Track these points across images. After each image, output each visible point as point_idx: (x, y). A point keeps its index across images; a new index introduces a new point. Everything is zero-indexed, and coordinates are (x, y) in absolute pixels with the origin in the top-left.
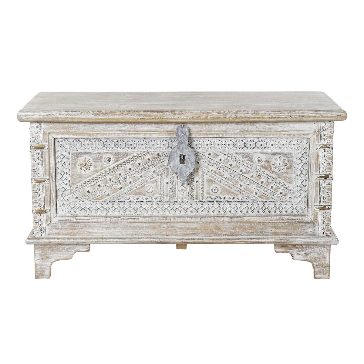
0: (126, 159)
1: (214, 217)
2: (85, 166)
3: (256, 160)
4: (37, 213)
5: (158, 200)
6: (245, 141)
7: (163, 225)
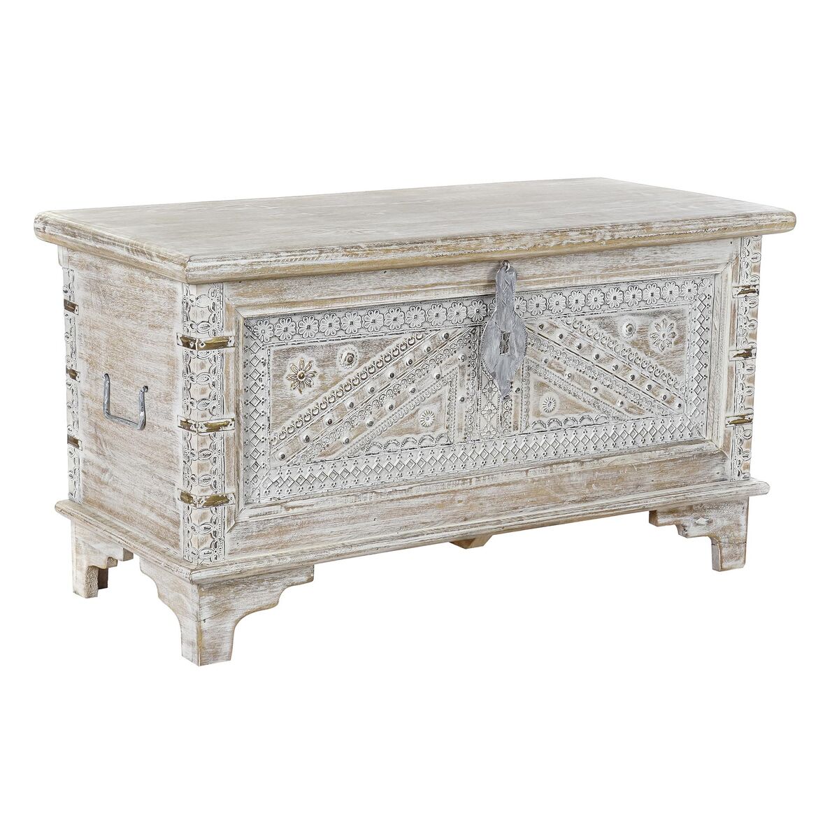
0: (384, 353)
1: (551, 465)
2: (301, 379)
3: (624, 330)
4: (207, 505)
5: (443, 441)
6: (605, 290)
7: (460, 497)
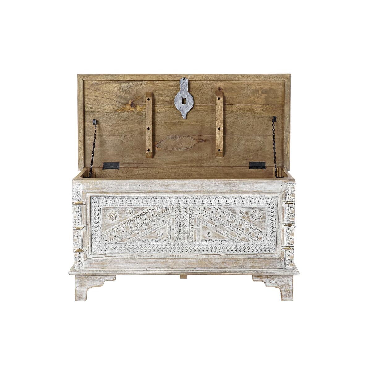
0: (143, 211)
1: (208, 255)
2: (112, 217)
3: (238, 213)
4: (77, 252)
5: (166, 242)
6: (230, 198)
7: (170, 261)
